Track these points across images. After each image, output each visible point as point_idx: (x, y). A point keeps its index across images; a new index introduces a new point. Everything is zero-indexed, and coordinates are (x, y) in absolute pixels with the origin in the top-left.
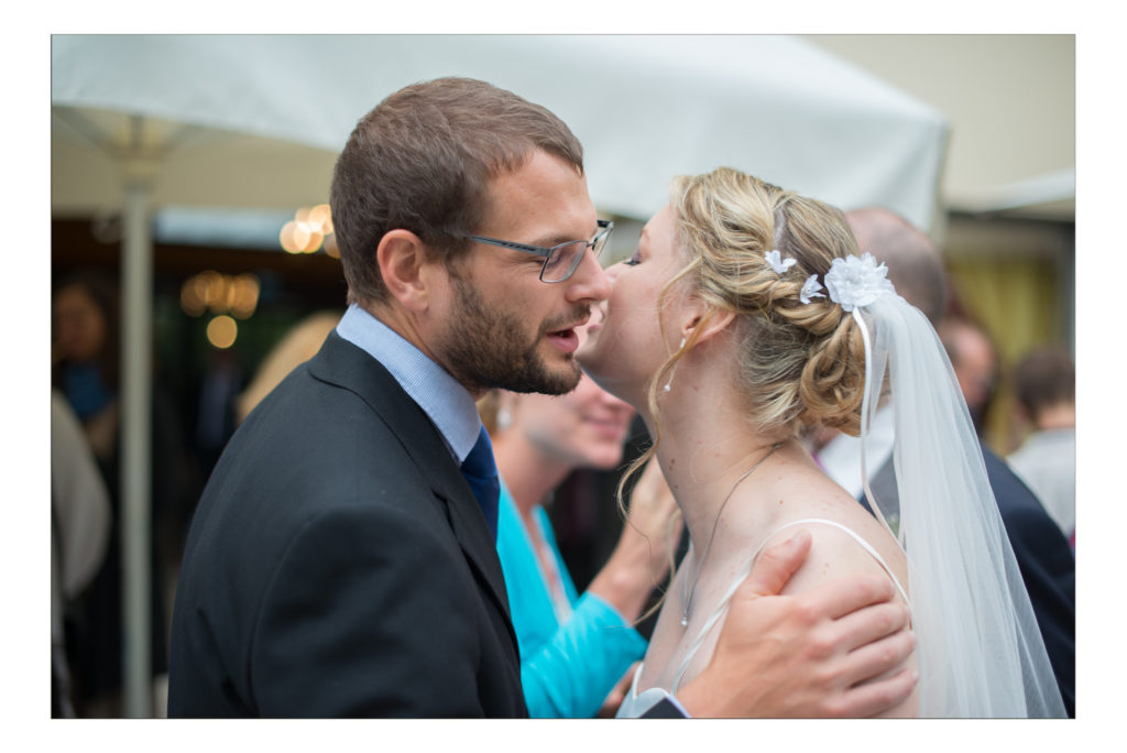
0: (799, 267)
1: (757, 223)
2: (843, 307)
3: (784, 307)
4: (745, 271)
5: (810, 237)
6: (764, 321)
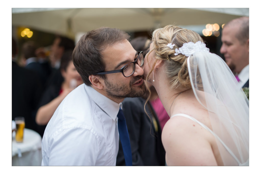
6: (168, 61)
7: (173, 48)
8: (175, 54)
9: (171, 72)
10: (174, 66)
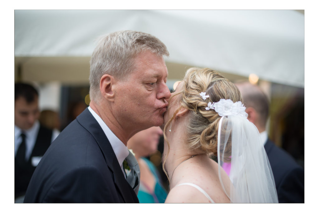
0: (210, 98)
1: (203, 83)
2: (219, 114)
3: (201, 110)
4: (191, 96)
5: (219, 92)
6: (195, 113)
7: (206, 99)
8: (207, 109)
9: (193, 127)
10: (200, 122)
